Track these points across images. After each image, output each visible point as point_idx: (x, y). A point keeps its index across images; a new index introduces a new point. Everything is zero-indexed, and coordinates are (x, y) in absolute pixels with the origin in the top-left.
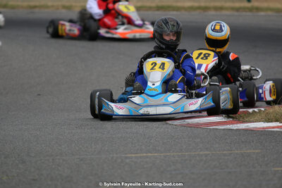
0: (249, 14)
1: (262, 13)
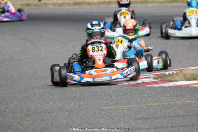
0: (140, 5)
1: (149, 5)
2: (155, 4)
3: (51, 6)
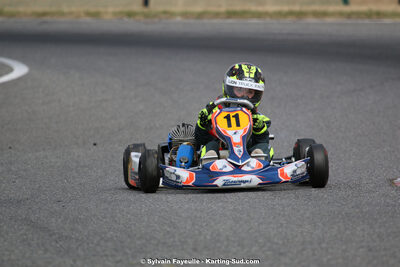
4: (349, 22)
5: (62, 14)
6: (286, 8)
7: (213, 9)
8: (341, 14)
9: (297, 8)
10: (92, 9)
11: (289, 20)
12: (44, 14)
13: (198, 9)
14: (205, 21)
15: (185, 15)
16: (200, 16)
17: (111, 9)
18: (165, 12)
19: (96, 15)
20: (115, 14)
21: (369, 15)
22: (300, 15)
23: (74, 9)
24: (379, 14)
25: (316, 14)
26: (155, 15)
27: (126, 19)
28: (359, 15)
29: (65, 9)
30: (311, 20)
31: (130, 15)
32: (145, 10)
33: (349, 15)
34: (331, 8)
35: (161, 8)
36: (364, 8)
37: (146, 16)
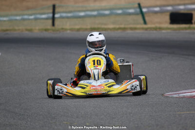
2: (169, 31)
3: (69, 31)
4: (146, 32)
5: (15, 30)
6: (117, 26)
7: (84, 27)
8: (143, 29)
9: (122, 26)
10: (29, 28)
11: (119, 31)
12: (7, 30)
13: (77, 27)
14: (81, 32)
15: (71, 30)
16: (78, 30)
17: (37, 28)
18: (62, 29)
19: (30, 30)
20: (39, 30)
21: (156, 29)
22: (124, 29)
23: (20, 28)
24: (160, 29)
25: (131, 29)
26: (58, 30)
27: (44, 32)
28: (151, 29)
29: (16, 28)
30: (129, 31)
31: (46, 30)
32: (53, 28)
33: (146, 29)
34: (138, 26)
35: (60, 27)
36: (153, 26)
37: (53, 31)
